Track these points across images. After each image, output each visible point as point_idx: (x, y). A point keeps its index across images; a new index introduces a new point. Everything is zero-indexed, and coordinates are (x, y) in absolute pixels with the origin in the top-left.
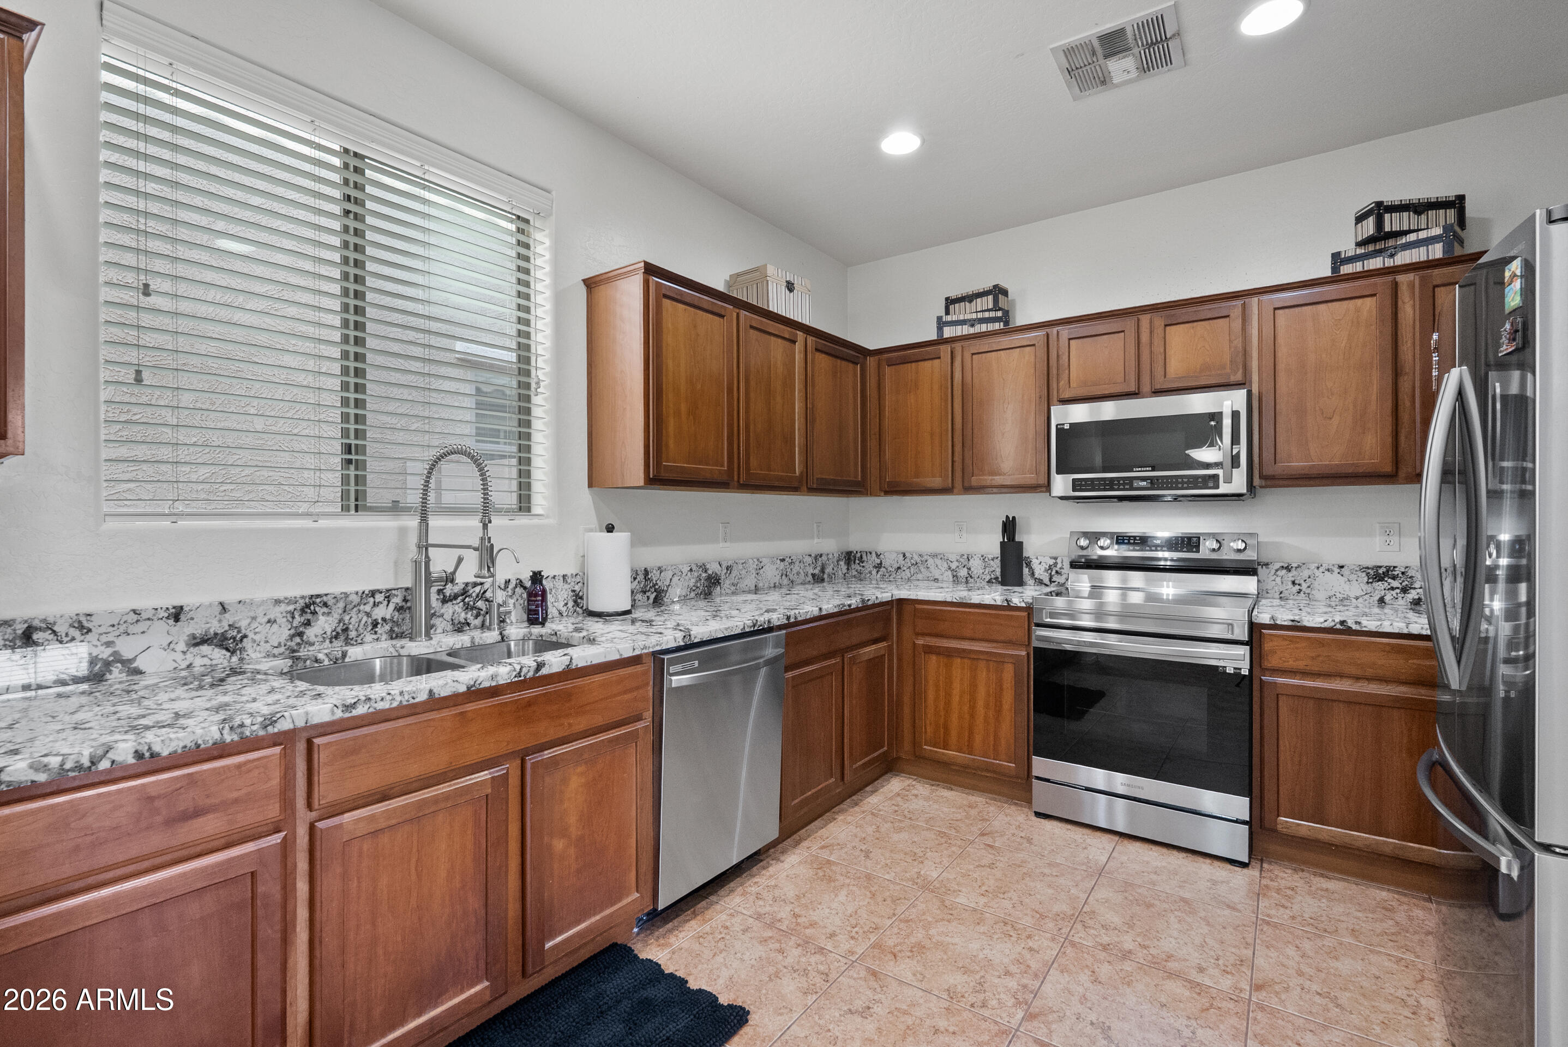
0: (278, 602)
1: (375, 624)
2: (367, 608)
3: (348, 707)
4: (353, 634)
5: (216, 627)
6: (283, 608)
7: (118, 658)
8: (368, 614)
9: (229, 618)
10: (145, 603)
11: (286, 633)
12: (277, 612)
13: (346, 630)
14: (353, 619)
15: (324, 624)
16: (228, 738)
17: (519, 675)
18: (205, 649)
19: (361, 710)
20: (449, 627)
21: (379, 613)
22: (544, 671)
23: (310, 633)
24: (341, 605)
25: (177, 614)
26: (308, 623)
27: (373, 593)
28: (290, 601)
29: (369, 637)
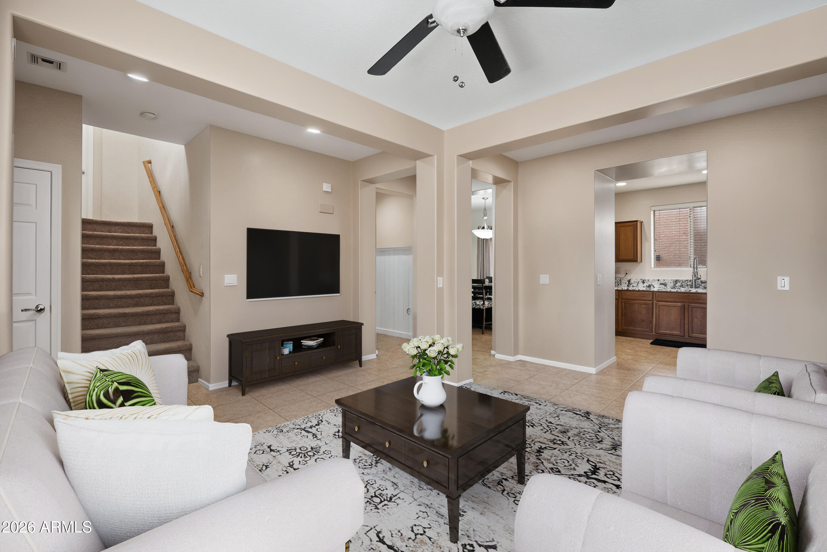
0: (672, 280)
1: (688, 285)
2: (686, 283)
3: (659, 290)
4: (684, 286)
5: (663, 282)
6: (672, 281)
7: (652, 285)
8: (686, 284)
9: (665, 282)
10: (655, 279)
11: (673, 285)
12: (671, 281)
13: (683, 285)
14: (684, 284)
15: (679, 284)
16: (646, 290)
17: (686, 291)
18: (662, 285)
19: (660, 291)
20: (703, 288)
21: (688, 284)
22: (691, 291)
23: (677, 285)
24: (682, 281)
25: (658, 280)
26: (676, 284)
27: (687, 280)
28: (673, 280)
29: (687, 287)
